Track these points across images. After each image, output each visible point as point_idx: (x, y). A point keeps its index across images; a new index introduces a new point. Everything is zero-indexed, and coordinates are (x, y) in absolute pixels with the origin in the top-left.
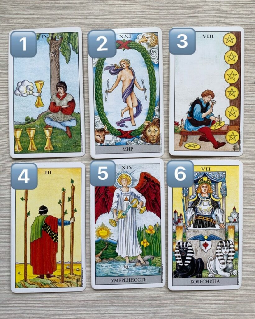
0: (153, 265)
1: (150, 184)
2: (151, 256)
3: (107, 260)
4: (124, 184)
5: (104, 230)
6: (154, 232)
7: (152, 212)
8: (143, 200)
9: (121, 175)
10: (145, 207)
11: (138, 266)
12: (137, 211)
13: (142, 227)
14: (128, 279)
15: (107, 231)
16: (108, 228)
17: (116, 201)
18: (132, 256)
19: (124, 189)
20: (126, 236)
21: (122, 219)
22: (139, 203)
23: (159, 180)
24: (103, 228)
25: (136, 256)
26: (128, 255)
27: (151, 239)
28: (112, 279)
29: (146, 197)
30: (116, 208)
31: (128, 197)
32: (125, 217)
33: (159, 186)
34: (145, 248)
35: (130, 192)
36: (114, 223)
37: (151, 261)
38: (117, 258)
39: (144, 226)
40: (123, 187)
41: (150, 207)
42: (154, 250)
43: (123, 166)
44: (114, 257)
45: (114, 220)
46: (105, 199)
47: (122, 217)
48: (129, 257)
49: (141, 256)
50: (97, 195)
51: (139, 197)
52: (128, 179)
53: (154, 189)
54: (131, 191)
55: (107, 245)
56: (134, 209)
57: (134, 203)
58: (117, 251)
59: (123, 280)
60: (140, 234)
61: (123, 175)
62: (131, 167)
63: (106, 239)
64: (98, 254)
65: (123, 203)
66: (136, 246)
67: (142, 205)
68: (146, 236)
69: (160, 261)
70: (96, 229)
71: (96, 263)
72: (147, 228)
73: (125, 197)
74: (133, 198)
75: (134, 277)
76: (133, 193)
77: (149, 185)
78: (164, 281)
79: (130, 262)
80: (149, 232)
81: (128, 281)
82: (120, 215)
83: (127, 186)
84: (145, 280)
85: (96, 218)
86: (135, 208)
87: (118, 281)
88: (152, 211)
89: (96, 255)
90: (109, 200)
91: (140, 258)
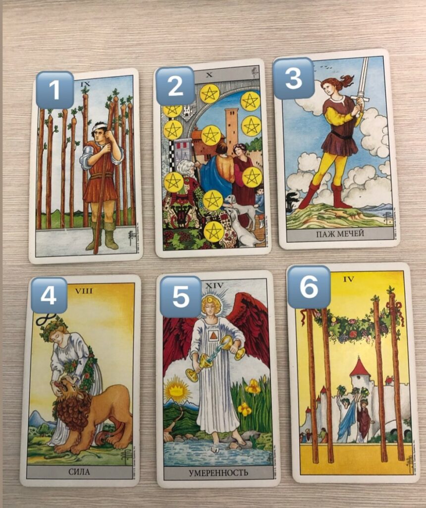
0: (259, 448)
1: (252, 312)
2: (255, 432)
3: (182, 438)
4: (210, 312)
5: (178, 387)
6: (259, 390)
7: (255, 357)
8: (240, 338)
9: (204, 297)
10: (244, 349)
11: (233, 448)
12: (231, 356)
13: (240, 382)
14: (218, 471)
15: (182, 389)
16: (184, 384)
17: (196, 340)
18: (223, 431)
19: (210, 320)
20: (214, 397)
21: (207, 369)
22: (233, 343)
23: (265, 305)
24: (175, 384)
25: (230, 432)
26: (217, 430)
27: (255, 403)
28: (190, 471)
29: (246, 332)
30: (196, 350)
31: (216, 333)
32: (211, 365)
33: (266, 315)
34: (245, 417)
35: (219, 324)
36: (193, 376)
37: (255, 440)
38: (198, 434)
39: (242, 380)
40: (208, 317)
41: (252, 348)
42: (260, 421)
43: (207, 284)
44: (194, 434)
45: (194, 371)
46: (180, 336)
47: (207, 366)
48: (218, 433)
49: (239, 432)
50: (167, 330)
51: (234, 333)
52: (216, 303)
53: (257, 319)
54: (221, 324)
55: (182, 413)
56: (225, 351)
57: (225, 343)
58: (198, 422)
59: (208, 472)
60: (236, 394)
61: (208, 298)
62: (221, 284)
63: (181, 402)
64: (167, 427)
65: (209, 342)
66: (230, 414)
67: (239, 346)
68: (246, 397)
69: (270, 440)
70: (164, 386)
71: (164, 442)
72: (248, 384)
73: (211, 333)
74: (224, 334)
75: (228, 468)
76: (224, 326)
77: (249, 314)
78: (278, 476)
79: (220, 442)
80: (250, 390)
81: (218, 474)
82: (203, 362)
83: (214, 315)
84: (246, 473)
85: (165, 367)
86: (227, 351)
87: (201, 474)
88: (254, 355)
89: (164, 429)
90: (185, 339)
91: (236, 435)
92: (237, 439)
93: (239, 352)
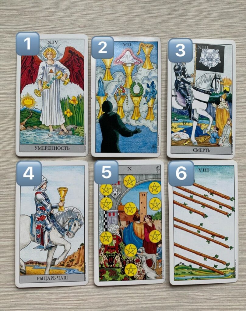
0: (76, 135)
1: (75, 58)
2: (74, 126)
3: (31, 128)
4: (50, 57)
5: (29, 99)
6: (77, 102)
7: (75, 84)
8: (67, 73)
9: (46, 49)
10: (69, 79)
11: (61, 134)
12: (62, 83)
13: (66, 98)
14: (52, 147)
15: (31, 101)
16: (33, 98)
17: (41, 73)
18: (55, 125)
19: (49, 62)
20: (50, 105)
21: (47, 90)
22: (63, 75)
23: (83, 54)
24: (28, 97)
25: (60, 125)
26: (52, 124)
27: (74, 110)
28: (35, 147)
29: (70, 69)
30: (41, 79)
31: (53, 69)
32: (49, 87)
33: (83, 60)
34: (69, 117)
35: (55, 64)
36: (38, 94)
37: (74, 130)
38: (41, 126)
39: (67, 96)
40: (48, 60)
41: (74, 79)
42: (77, 120)
43: (49, 41)
44: (38, 126)
45: (39, 91)
46: (31, 71)
47: (47, 88)
48: (52, 126)
49: (64, 125)
50: (23, 67)
51: (63, 70)
52: (53, 52)
53: (78, 62)
54: (56, 64)
55: (31, 114)
56: (58, 80)
57: (58, 75)
58: (41, 120)
59: (46, 147)
60: (63, 104)
61: (49, 49)
62: (57, 41)
63: (31, 108)
64: (22, 122)
65: (48, 75)
66: (60, 116)
67: (66, 77)
68: (70, 106)
69: (82, 130)
70: (21, 99)
71: (20, 130)
72: (71, 99)
73: (50, 69)
74: (57, 70)
75: (58, 146)
76: (58, 65)
77: (73, 59)
78: (87, 150)
79: (53, 131)
80: (72, 102)
81: (52, 149)
82: (45, 86)
83: (52, 59)
84: (68, 149)
85: (22, 88)
86: (59, 80)
87: (42, 149)
88: (75, 83)
89: (20, 123)
90: (34, 72)
91: (63, 127)
92: (64, 129)
93: (66, 80)
